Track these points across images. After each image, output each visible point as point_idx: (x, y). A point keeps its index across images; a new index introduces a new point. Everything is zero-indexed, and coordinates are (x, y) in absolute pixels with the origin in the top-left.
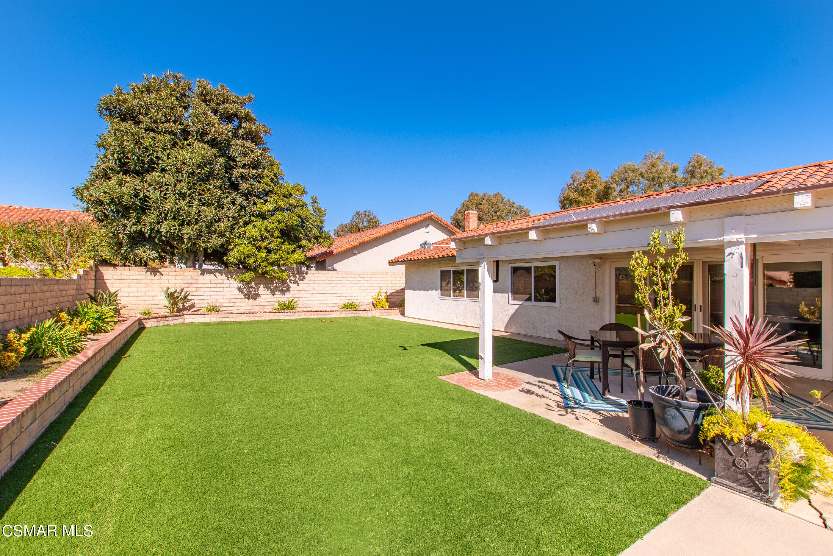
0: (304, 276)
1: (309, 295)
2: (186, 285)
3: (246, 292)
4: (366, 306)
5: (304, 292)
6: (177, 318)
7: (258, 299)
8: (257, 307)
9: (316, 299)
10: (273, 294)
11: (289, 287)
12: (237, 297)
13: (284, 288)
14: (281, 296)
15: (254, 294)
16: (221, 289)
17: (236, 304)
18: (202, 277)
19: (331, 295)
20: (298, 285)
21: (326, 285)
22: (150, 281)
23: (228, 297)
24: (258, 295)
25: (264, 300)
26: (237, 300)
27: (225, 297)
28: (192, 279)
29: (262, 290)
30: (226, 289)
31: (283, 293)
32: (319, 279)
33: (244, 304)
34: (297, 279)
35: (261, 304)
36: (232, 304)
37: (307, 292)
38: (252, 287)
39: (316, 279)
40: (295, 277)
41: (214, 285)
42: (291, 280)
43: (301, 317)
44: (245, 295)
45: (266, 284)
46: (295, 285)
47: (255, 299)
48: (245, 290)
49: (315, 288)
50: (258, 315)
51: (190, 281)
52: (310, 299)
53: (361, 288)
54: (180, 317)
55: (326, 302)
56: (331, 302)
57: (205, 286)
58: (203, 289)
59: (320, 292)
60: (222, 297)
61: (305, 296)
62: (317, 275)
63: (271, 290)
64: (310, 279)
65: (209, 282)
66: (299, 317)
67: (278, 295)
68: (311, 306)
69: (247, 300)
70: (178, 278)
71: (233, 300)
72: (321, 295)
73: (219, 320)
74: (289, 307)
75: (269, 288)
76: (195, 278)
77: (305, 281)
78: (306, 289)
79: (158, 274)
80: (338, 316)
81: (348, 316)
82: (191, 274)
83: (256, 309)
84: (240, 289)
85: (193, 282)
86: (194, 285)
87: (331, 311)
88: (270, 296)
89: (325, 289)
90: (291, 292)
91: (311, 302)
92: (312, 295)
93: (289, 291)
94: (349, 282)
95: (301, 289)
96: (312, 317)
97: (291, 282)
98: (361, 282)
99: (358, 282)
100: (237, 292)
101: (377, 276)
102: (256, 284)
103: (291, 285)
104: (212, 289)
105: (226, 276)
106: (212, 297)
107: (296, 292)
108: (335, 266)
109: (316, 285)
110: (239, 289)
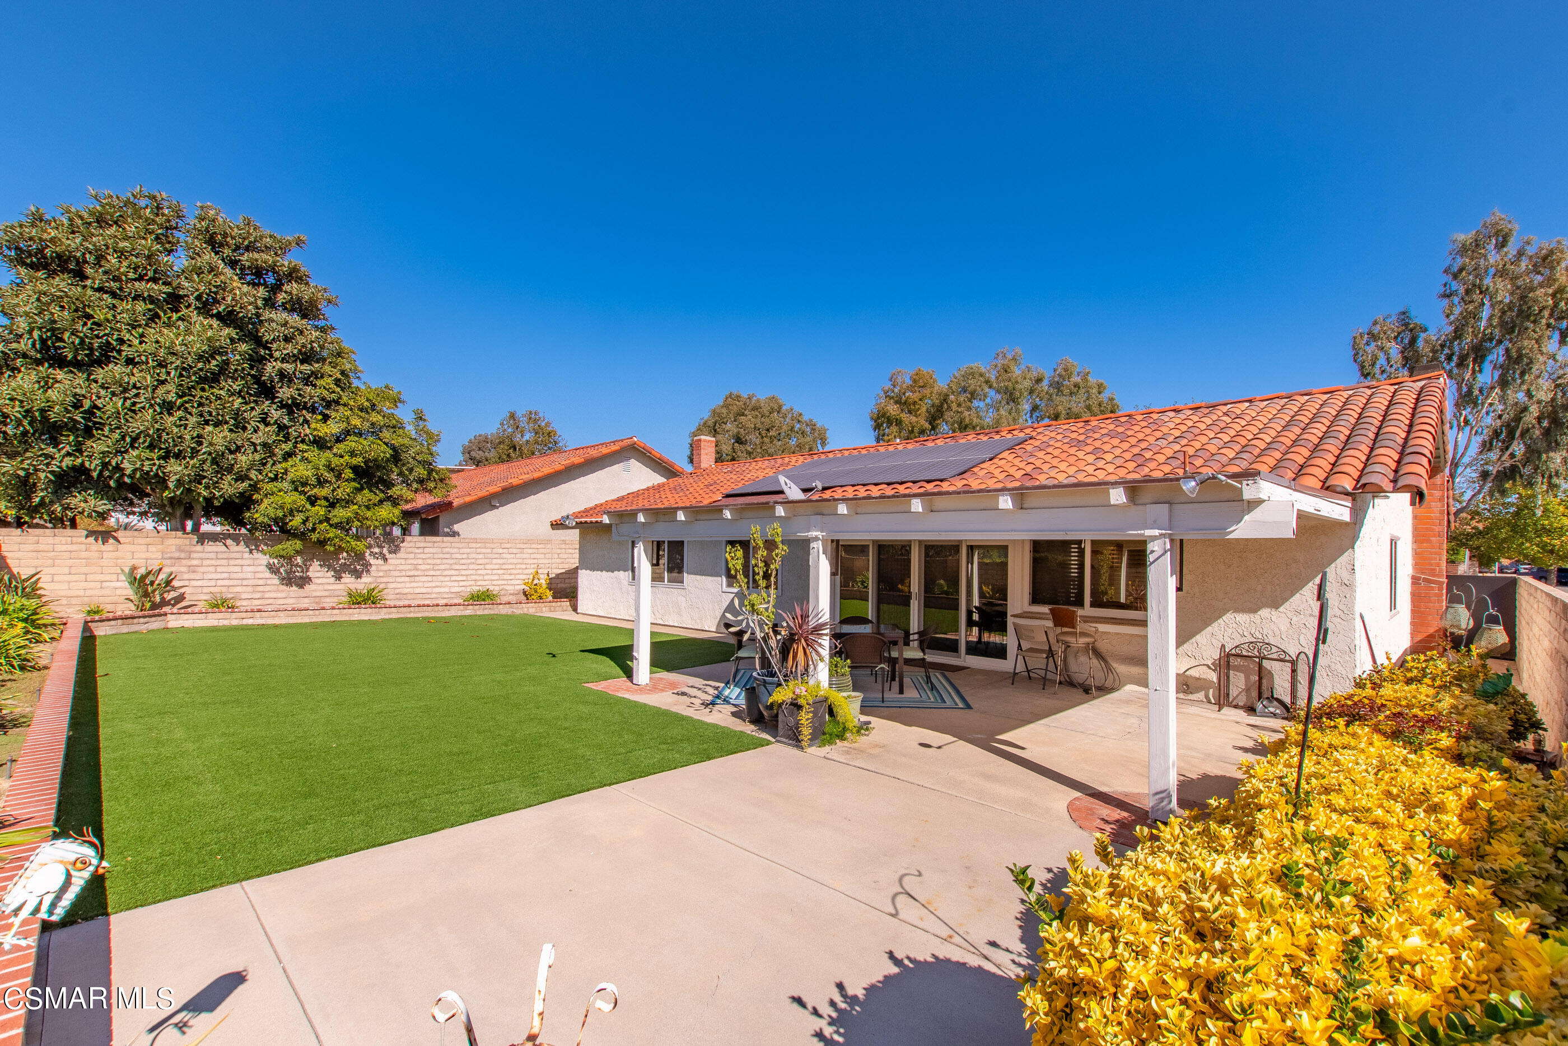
0: (397, 546)
1: (407, 579)
2: (168, 562)
3: (284, 574)
4: (511, 597)
5: (397, 573)
6: (151, 619)
7: (308, 586)
8: (306, 600)
9: (421, 584)
10: (339, 578)
11: (367, 566)
12: (269, 582)
13: (358, 567)
14: (353, 580)
15: (301, 578)
16: (238, 569)
17: (267, 595)
18: (199, 548)
19: (448, 578)
20: (385, 560)
21: (438, 561)
22: (96, 555)
23: (251, 582)
24: (308, 580)
25: (321, 587)
26: (268, 588)
27: (245, 582)
28: (182, 551)
29: (316, 570)
30: (246, 569)
31: (358, 575)
32: (426, 550)
33: (280, 595)
34: (384, 552)
35: (314, 594)
36: (258, 595)
37: (404, 573)
38: (297, 565)
39: (421, 550)
40: (381, 547)
41: (222, 562)
42: (373, 554)
43: (391, 616)
44: (283, 579)
45: (323, 560)
46: (380, 562)
47: (302, 587)
48: (282, 570)
49: (419, 567)
50: (311, 612)
51: (176, 555)
52: (408, 585)
53: (504, 567)
54: (157, 619)
55: (437, 590)
56: (446, 590)
57: (206, 562)
58: (201, 569)
59: (426, 573)
60: (239, 582)
61: (399, 580)
62: (422, 545)
63: (335, 570)
64: (410, 550)
65: (213, 555)
66: (387, 617)
67: (348, 579)
68: (410, 597)
69: (286, 588)
70: (152, 548)
71: (261, 589)
72: (430, 579)
73: (235, 622)
74: (369, 599)
75: (330, 567)
76: (187, 548)
77: (399, 555)
78: (401, 567)
79: (113, 541)
80: (459, 613)
81: (479, 613)
82: (178, 541)
83: (305, 603)
84: (273, 569)
85: (183, 555)
86: (184, 562)
87: (446, 605)
88: (333, 580)
89: (436, 567)
90: (373, 573)
91: (411, 590)
92: (412, 579)
93: (368, 571)
94: (481, 556)
95: (391, 568)
96: (412, 615)
97: (373, 557)
98: (504, 556)
99: (498, 556)
100: (268, 575)
101: (533, 546)
102: (305, 560)
103: (372, 561)
104: (219, 569)
105: (248, 547)
106: (220, 583)
107: (381, 574)
108: (456, 528)
109: (420, 561)
110: (271, 568)
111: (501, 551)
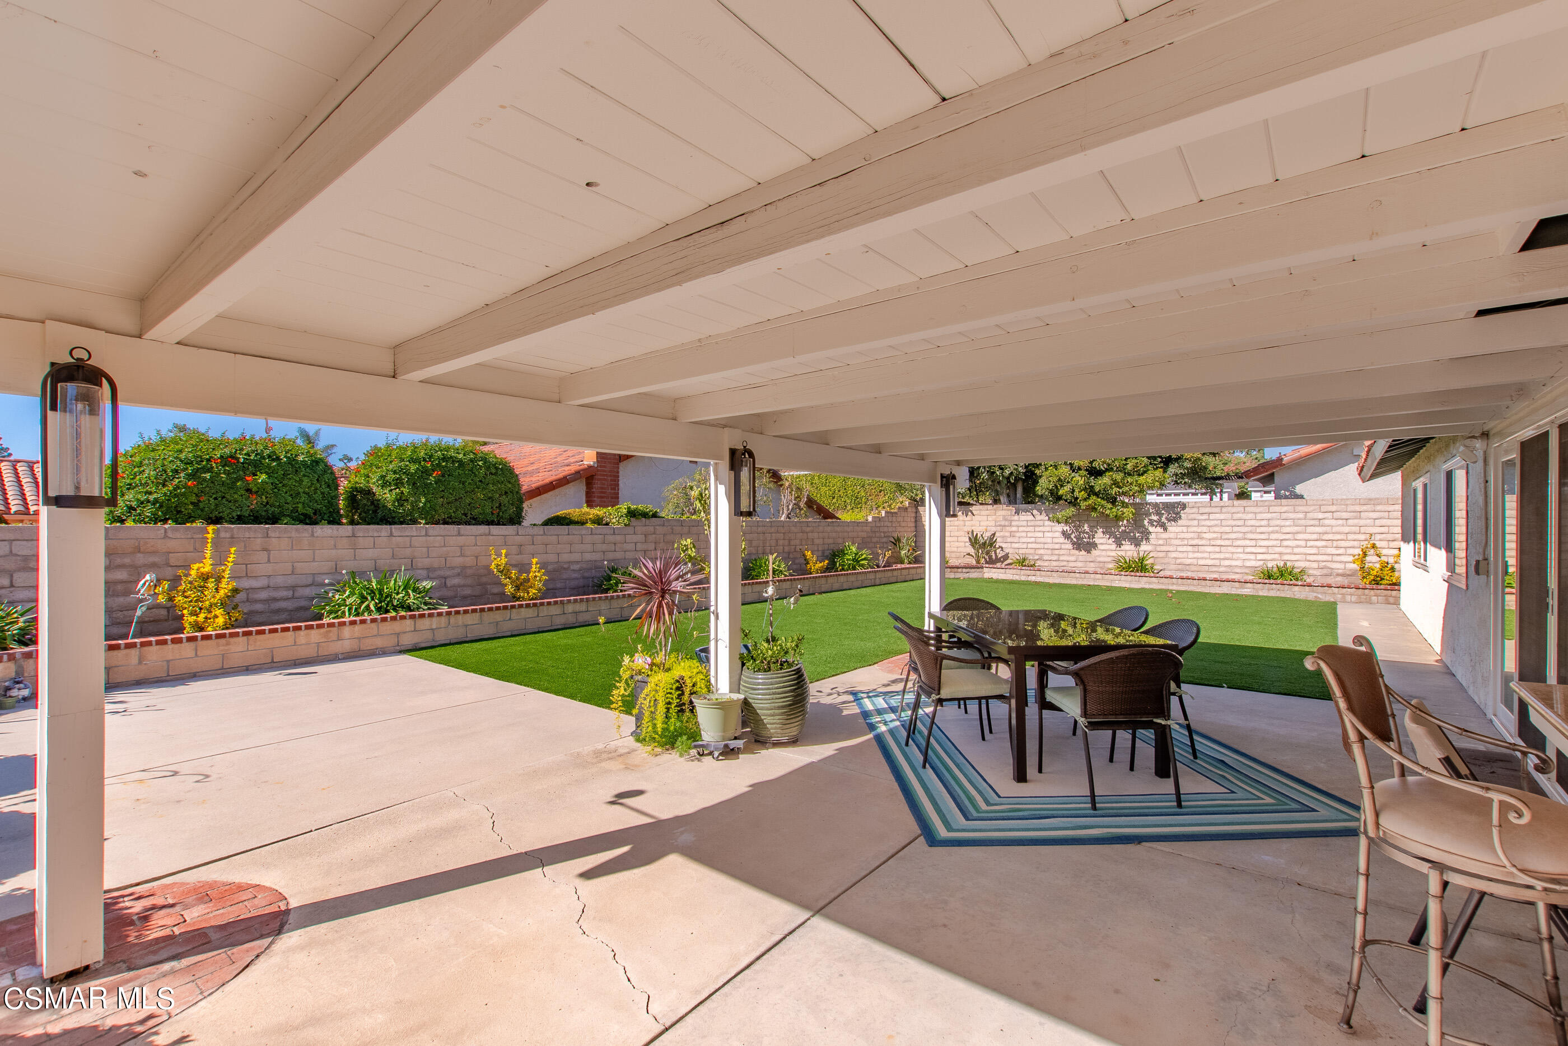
0: (1178, 513)
1: (1190, 548)
2: (999, 528)
3: (1075, 540)
4: (1340, 577)
5: (1178, 542)
6: (973, 570)
7: (1093, 552)
8: (1092, 564)
9: (1206, 555)
10: (1120, 545)
11: (1146, 535)
12: (1063, 546)
13: (1137, 535)
14: (1132, 547)
15: (1088, 543)
16: (1041, 535)
17: (1062, 558)
18: (1016, 517)
19: (1240, 550)
20: (1165, 529)
21: (1228, 529)
22: (962, 523)
23: (1050, 546)
24: (1094, 545)
25: (1104, 553)
26: (1062, 552)
27: (1046, 546)
28: (1006, 520)
29: (1100, 537)
30: (1047, 534)
31: (1137, 543)
32: (1212, 517)
33: (1073, 558)
34: (1163, 519)
35: (1099, 559)
36: (1055, 558)
37: (1185, 542)
38: (1084, 532)
39: (1205, 517)
40: (1160, 515)
41: (1031, 529)
42: (1151, 522)
44: (1073, 544)
45: (1106, 527)
46: (1159, 529)
47: (1089, 552)
48: (1073, 536)
49: (1204, 535)
50: (1078, 575)
51: (1003, 523)
52: (1191, 555)
54: (978, 570)
55: (1227, 563)
56: (1239, 563)
57: (1021, 529)
58: (1018, 535)
59: (1212, 543)
60: (1042, 546)
61: (1180, 549)
62: (1207, 510)
63: (1115, 537)
65: (1025, 523)
67: (1128, 546)
68: (1193, 568)
69: (1076, 552)
70: (990, 518)
71: (1057, 552)
72: (1217, 549)
73: (1023, 578)
74: (1139, 567)
75: (1111, 534)
76: (1009, 518)
77: (1180, 522)
78: (1182, 535)
79: (970, 513)
80: (1234, 591)
81: (1261, 593)
82: (1004, 512)
83: (1091, 567)
84: (1066, 535)
85: (1007, 523)
86: (1008, 528)
88: (1114, 546)
89: (1225, 536)
90: (1152, 541)
91: (1195, 561)
92: (1196, 549)
93: (1147, 539)
94: (1288, 523)
95: (1172, 536)
97: (1152, 525)
100: (1062, 540)
102: (1090, 527)
103: (1151, 529)
104: (1029, 535)
105: (1047, 515)
106: (1030, 546)
107: (1161, 542)
109: (1205, 529)
110: (1064, 533)
111: (1321, 516)
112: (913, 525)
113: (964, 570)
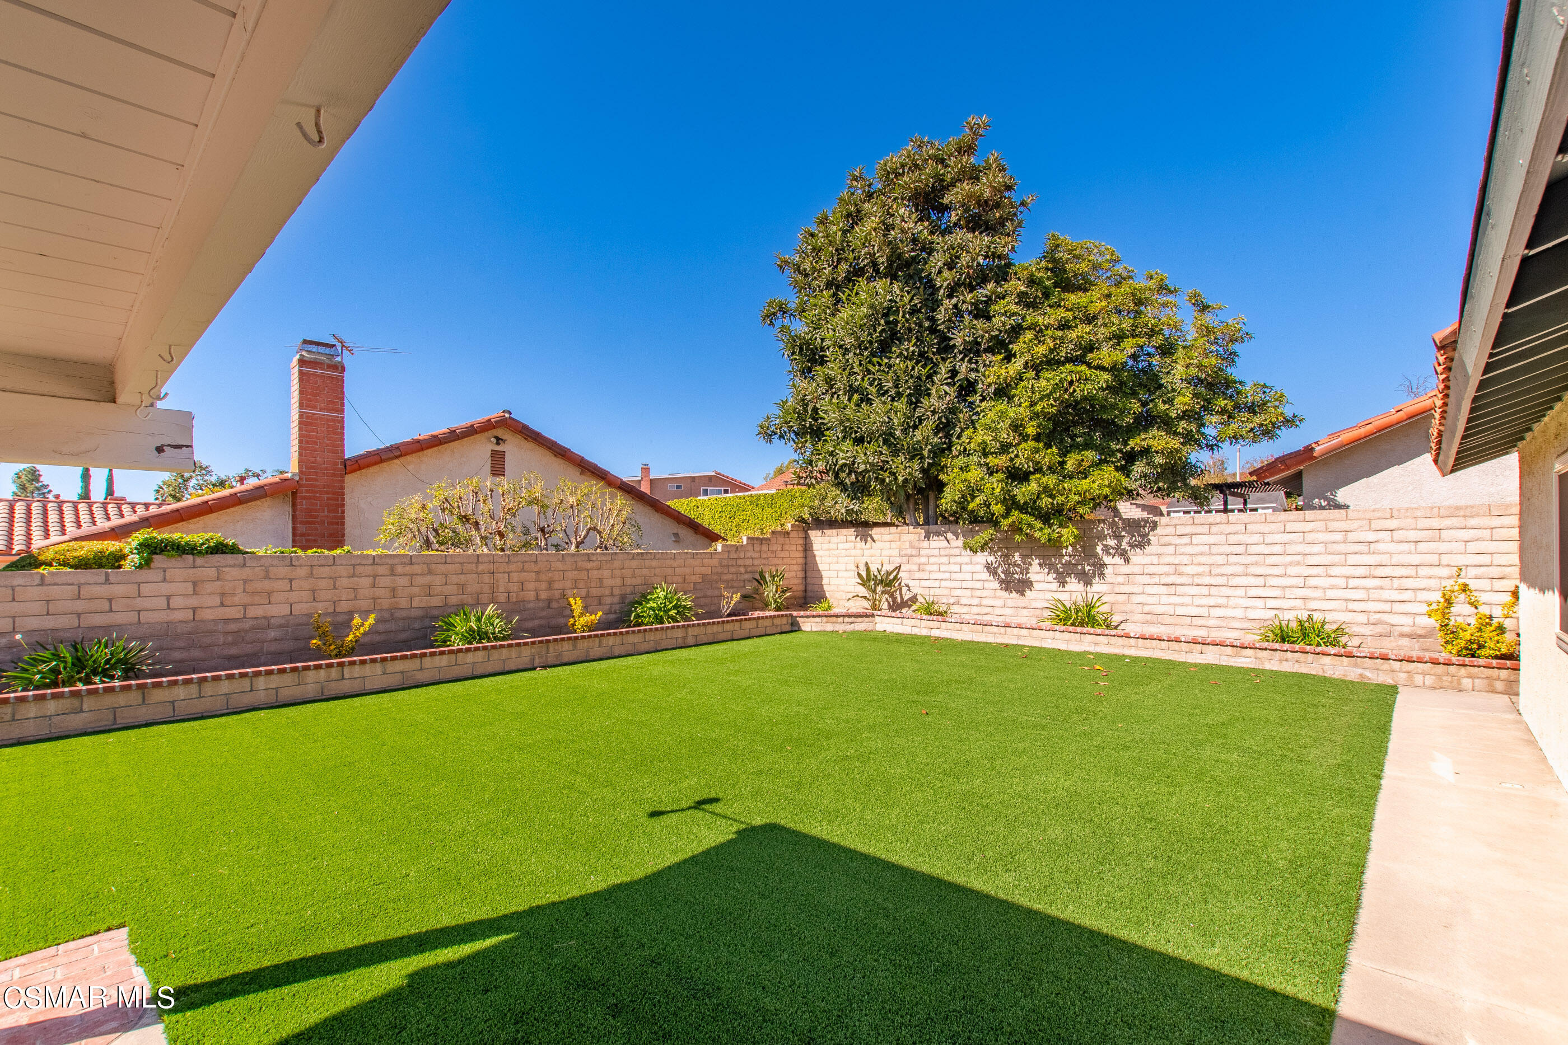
0: (1147, 535)
1: (1164, 589)
2: (904, 559)
3: (1003, 576)
4: (1405, 642)
5: (1146, 579)
6: (860, 619)
7: (1028, 593)
8: (1025, 612)
9: (1187, 600)
10: (1063, 583)
11: (1100, 567)
12: (987, 585)
13: (1087, 568)
14: (1081, 587)
15: (1019, 580)
16: (957, 568)
17: (985, 602)
18: (926, 543)
19: (1240, 592)
20: (1127, 558)
21: (1220, 560)
23: (970, 585)
24: (1029, 584)
25: (1041, 595)
26: (985, 593)
27: (965, 585)
28: (913, 547)
29: (1036, 572)
30: (965, 568)
31: (1087, 580)
32: (1196, 540)
33: (999, 603)
34: (1124, 545)
35: (1034, 604)
36: (976, 601)
37: (1156, 580)
38: (1015, 565)
39: (1186, 540)
40: (1119, 538)
41: (945, 560)
42: (1106, 549)
44: (1002, 582)
45: (1043, 557)
46: (1118, 560)
47: (1022, 593)
48: (1000, 570)
49: (1184, 569)
51: (909, 552)
52: (1165, 599)
54: (867, 619)
56: (1239, 613)
57: (932, 560)
58: (928, 568)
59: (1197, 581)
60: (958, 584)
61: (1149, 589)
62: (1189, 530)
63: (1057, 572)
64: (1167, 539)
65: (937, 552)
67: (1074, 586)
68: (1168, 620)
69: (1005, 594)
70: (894, 545)
71: (978, 593)
72: (1205, 590)
74: (1087, 618)
75: (1051, 567)
76: (917, 544)
77: (1149, 549)
78: (1152, 569)
79: (869, 539)
80: (1224, 661)
81: (1268, 666)
82: (910, 537)
84: (991, 569)
85: (914, 552)
86: (916, 560)
88: (1054, 585)
89: (1216, 570)
90: (1109, 578)
91: (1170, 610)
92: (1172, 590)
93: (1102, 575)
94: (1316, 548)
95: (1137, 569)
97: (1108, 554)
98: (1381, 547)
99: (1363, 548)
100: (986, 575)
101: (1473, 522)
102: (1023, 557)
103: (1107, 559)
104: (943, 568)
105: (965, 541)
106: (944, 584)
107: (1120, 579)
108: (1342, 495)
109: (1185, 560)
110: (988, 567)
111: (1371, 536)
112: (801, 555)
113: (847, 620)
